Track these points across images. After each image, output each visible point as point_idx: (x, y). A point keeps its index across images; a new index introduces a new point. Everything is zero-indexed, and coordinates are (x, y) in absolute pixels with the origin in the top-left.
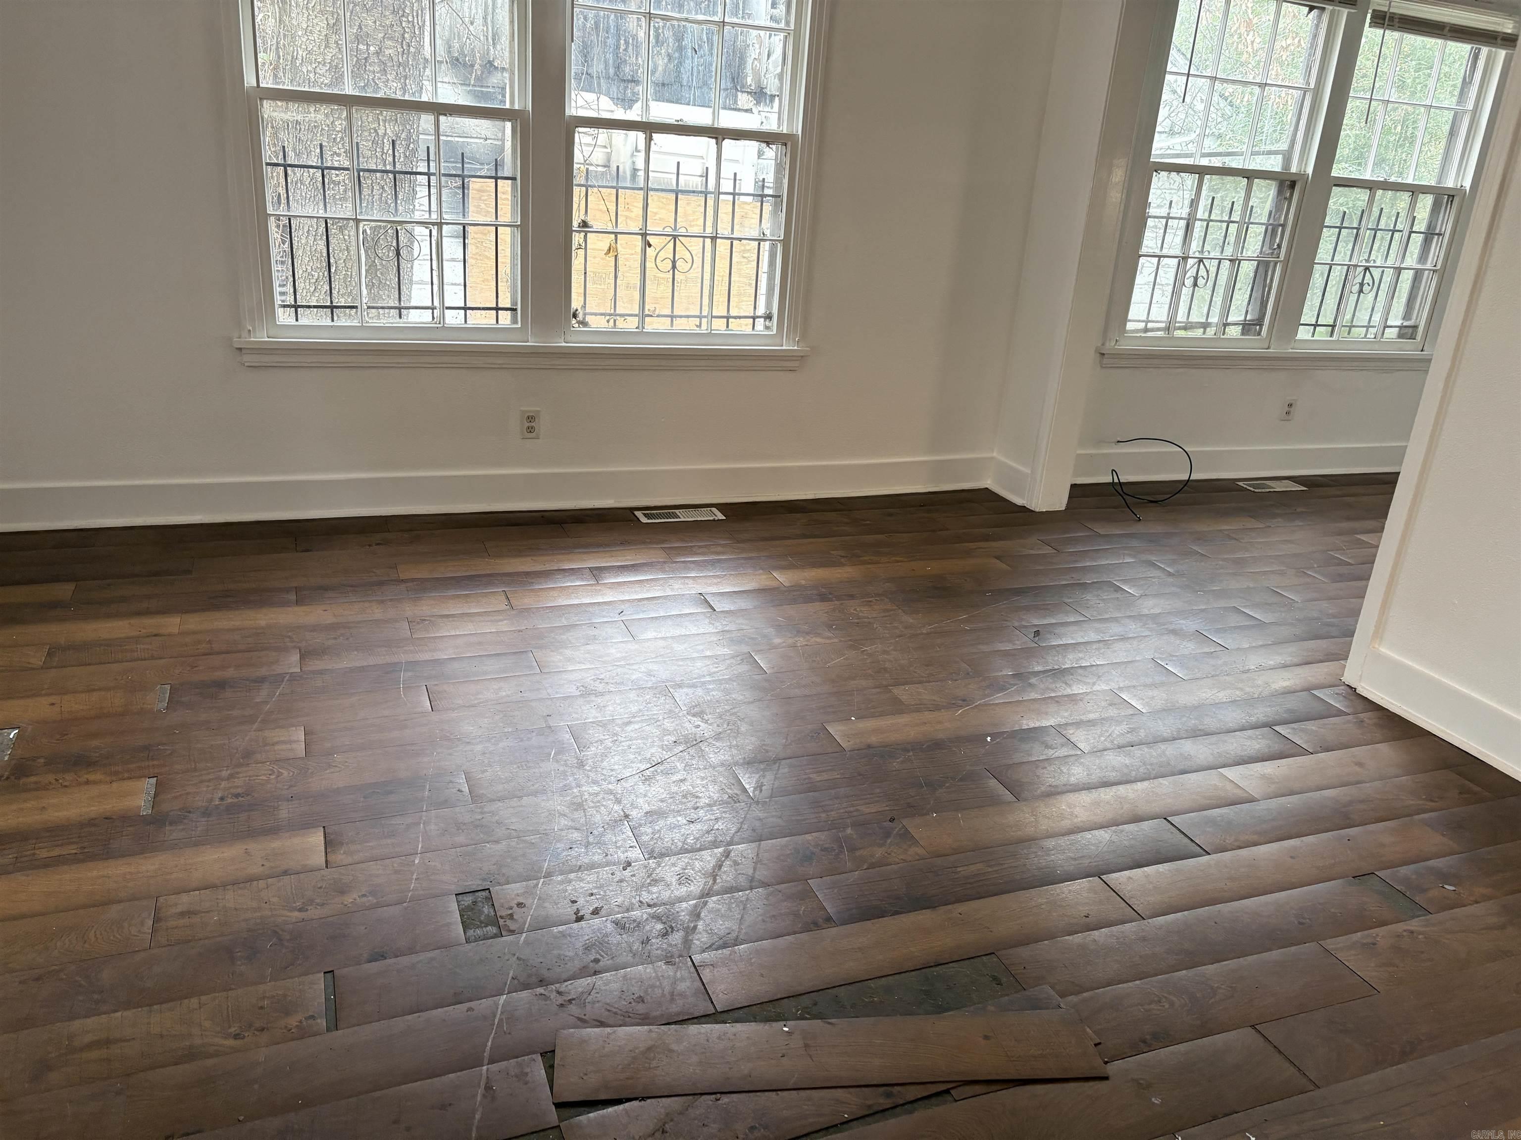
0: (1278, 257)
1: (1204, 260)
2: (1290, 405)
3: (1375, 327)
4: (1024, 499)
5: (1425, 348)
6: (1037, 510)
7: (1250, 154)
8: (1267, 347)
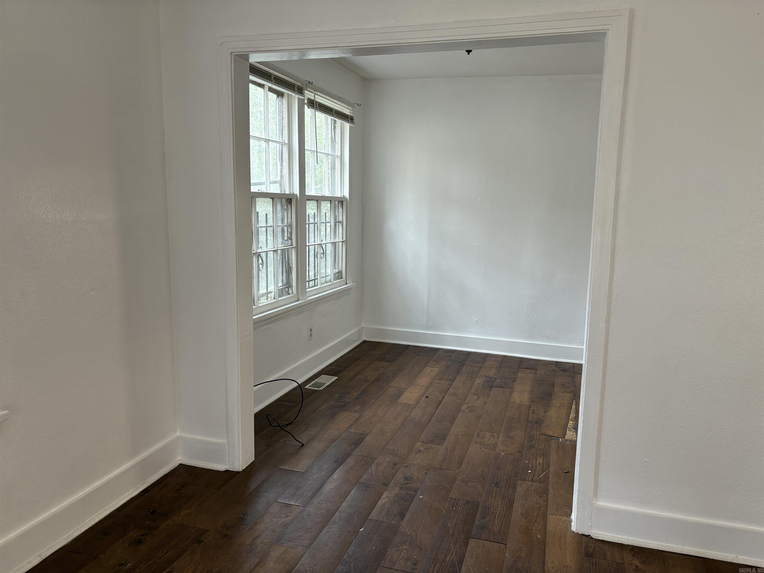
0: (292, 245)
1: (261, 254)
2: (311, 330)
3: (329, 275)
4: (226, 465)
5: (348, 282)
6: (241, 470)
7: (269, 183)
8: (297, 299)
